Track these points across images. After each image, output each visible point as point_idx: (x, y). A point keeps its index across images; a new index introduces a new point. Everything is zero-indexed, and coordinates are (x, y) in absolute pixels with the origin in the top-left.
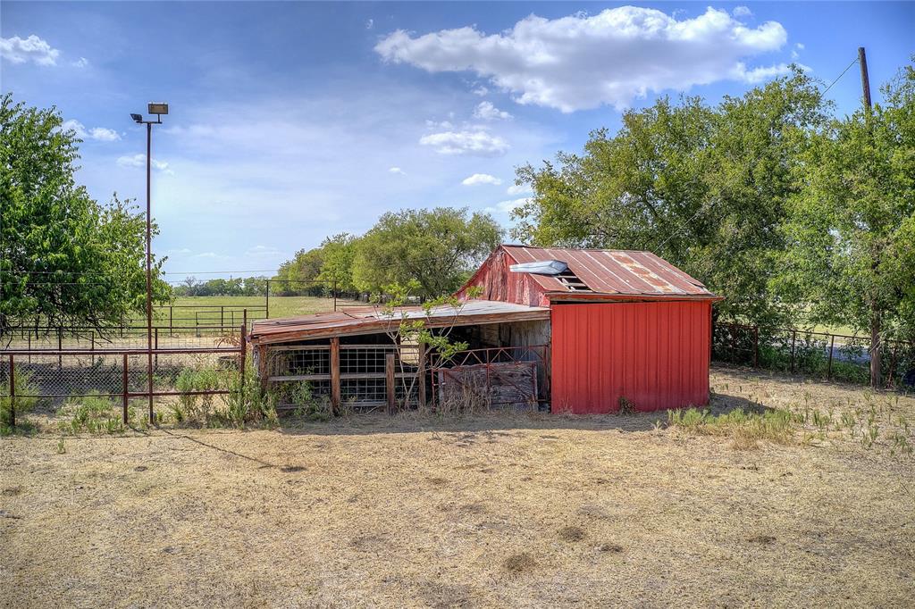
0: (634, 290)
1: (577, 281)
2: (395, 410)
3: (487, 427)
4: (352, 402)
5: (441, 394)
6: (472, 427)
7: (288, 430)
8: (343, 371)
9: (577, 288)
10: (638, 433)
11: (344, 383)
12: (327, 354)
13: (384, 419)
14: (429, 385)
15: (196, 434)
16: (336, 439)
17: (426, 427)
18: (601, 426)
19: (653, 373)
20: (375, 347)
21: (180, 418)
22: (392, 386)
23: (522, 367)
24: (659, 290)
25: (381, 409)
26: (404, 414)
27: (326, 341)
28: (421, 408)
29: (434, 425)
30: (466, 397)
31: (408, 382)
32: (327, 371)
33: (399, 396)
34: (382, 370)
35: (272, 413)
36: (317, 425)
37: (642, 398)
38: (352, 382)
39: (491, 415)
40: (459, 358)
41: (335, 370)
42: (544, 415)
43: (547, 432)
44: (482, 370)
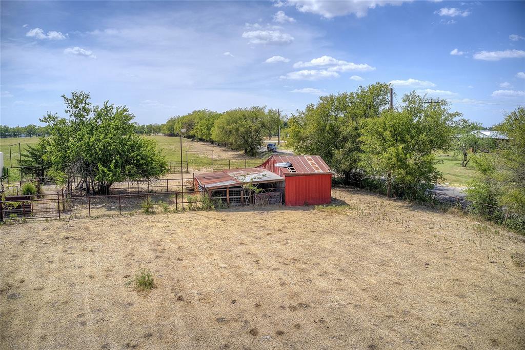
0: (309, 172)
1: (293, 169)
2: (243, 205)
3: (267, 210)
4: (232, 204)
5: (256, 201)
6: (264, 210)
7: (217, 211)
8: (230, 196)
9: (293, 172)
10: (306, 211)
11: (230, 198)
12: (226, 191)
13: (241, 208)
14: (252, 198)
15: (195, 212)
16: (230, 213)
17: (252, 210)
18: (298, 209)
19: (314, 195)
20: (238, 189)
21: (190, 208)
22: (242, 199)
23: (277, 193)
24: (316, 171)
25: (240, 205)
26: (246, 207)
27: (226, 188)
28: (250, 205)
29: (254, 210)
30: (262, 202)
31: (247, 198)
32: (226, 195)
33: (244, 202)
34: (240, 195)
35: (213, 207)
36: (223, 210)
37: (311, 202)
38: (232, 198)
39: (269, 207)
40: (260, 192)
41: (228, 195)
42: (283, 207)
43: (282, 211)
44: (267, 194)
